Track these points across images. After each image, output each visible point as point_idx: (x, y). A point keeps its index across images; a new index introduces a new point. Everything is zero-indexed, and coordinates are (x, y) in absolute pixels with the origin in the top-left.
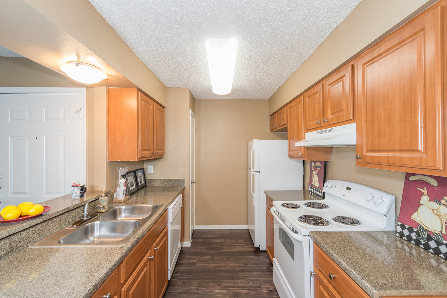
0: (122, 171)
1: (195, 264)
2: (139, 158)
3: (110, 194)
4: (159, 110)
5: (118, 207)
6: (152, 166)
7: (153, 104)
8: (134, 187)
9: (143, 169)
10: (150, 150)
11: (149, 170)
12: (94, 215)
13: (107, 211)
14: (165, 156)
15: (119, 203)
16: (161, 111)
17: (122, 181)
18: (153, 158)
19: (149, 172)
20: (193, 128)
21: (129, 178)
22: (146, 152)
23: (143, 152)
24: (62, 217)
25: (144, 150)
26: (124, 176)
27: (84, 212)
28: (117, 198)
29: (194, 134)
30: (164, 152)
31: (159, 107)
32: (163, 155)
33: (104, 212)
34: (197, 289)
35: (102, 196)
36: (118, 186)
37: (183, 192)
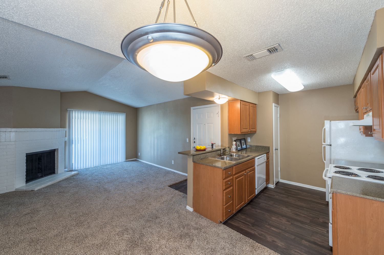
0: (234, 139)
1: (274, 196)
2: (241, 133)
3: (230, 148)
4: (253, 107)
5: (232, 154)
6: (250, 138)
7: (249, 105)
8: (240, 147)
9: (245, 139)
10: (247, 129)
11: (248, 139)
12: (224, 154)
13: (228, 154)
14: (257, 132)
15: (233, 152)
16: (254, 107)
17: (234, 143)
18: (249, 133)
19: (248, 141)
20: (278, 113)
21: (237, 142)
22: (245, 130)
23: (243, 130)
24: (215, 152)
25: (244, 129)
26: (235, 141)
27: (221, 152)
28: (232, 151)
29: (279, 118)
30: (256, 130)
31: (252, 105)
32: (256, 132)
33: (227, 154)
34: (272, 204)
35: (227, 148)
36: (233, 145)
37: (268, 153)
